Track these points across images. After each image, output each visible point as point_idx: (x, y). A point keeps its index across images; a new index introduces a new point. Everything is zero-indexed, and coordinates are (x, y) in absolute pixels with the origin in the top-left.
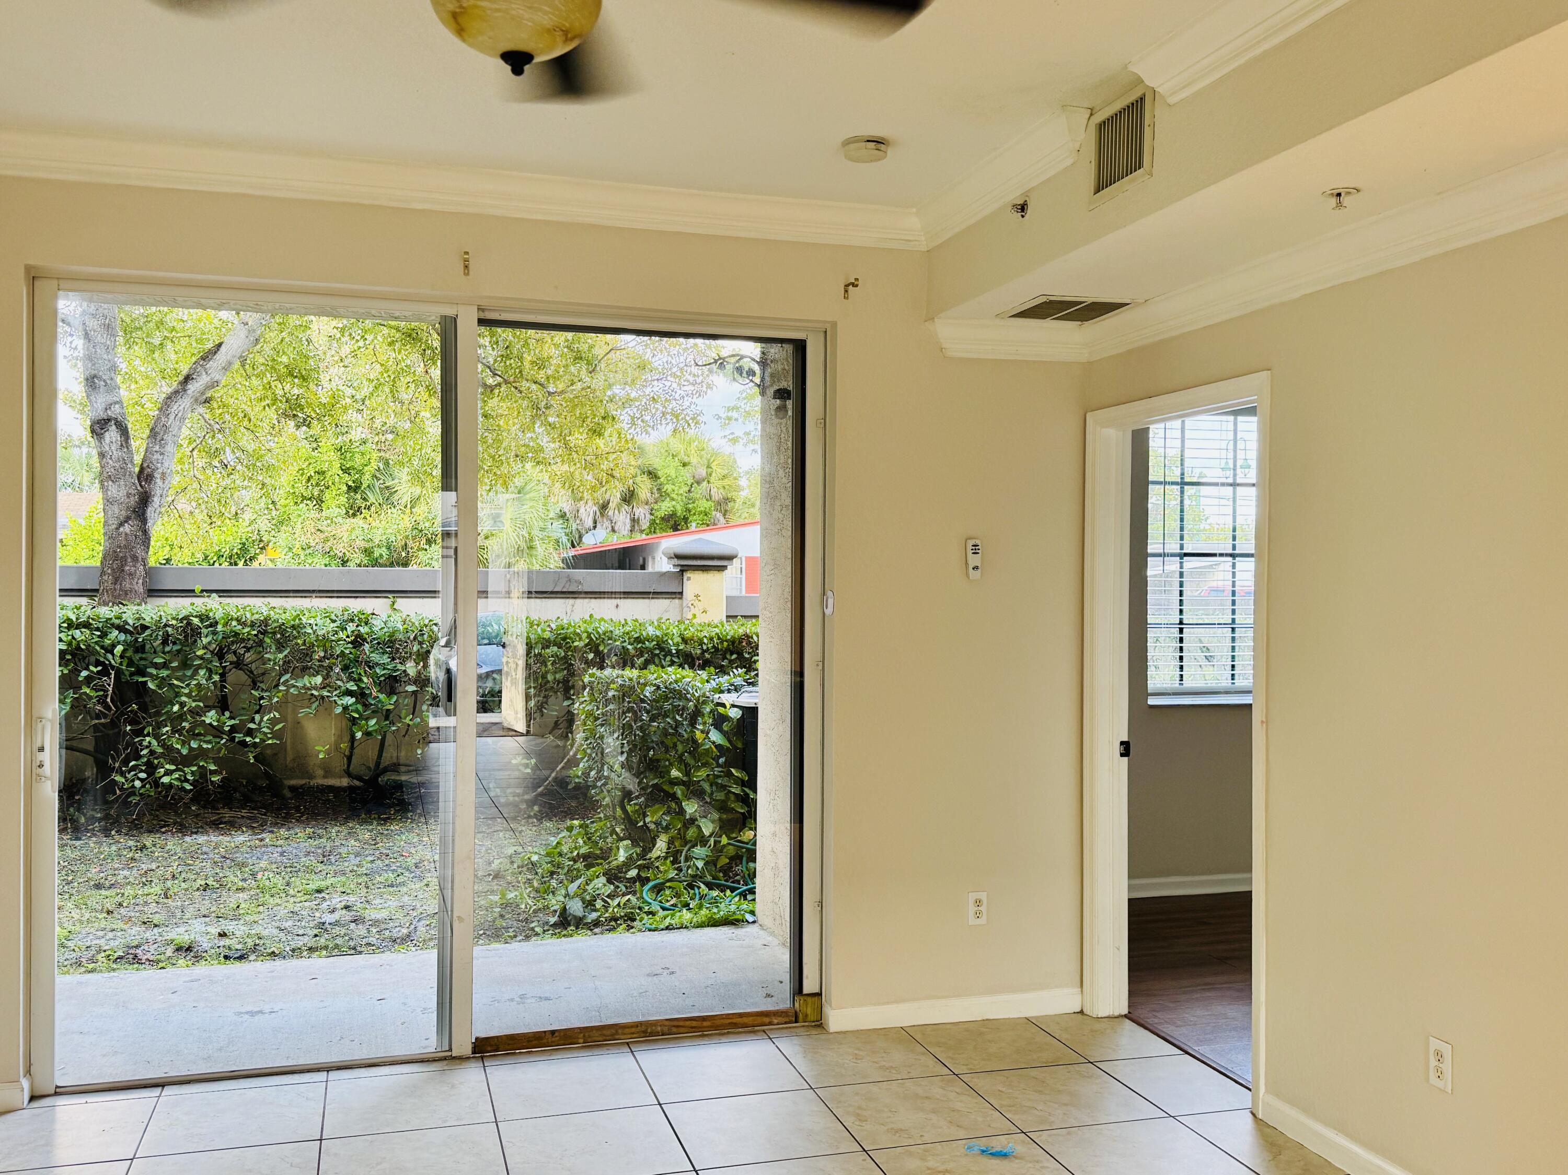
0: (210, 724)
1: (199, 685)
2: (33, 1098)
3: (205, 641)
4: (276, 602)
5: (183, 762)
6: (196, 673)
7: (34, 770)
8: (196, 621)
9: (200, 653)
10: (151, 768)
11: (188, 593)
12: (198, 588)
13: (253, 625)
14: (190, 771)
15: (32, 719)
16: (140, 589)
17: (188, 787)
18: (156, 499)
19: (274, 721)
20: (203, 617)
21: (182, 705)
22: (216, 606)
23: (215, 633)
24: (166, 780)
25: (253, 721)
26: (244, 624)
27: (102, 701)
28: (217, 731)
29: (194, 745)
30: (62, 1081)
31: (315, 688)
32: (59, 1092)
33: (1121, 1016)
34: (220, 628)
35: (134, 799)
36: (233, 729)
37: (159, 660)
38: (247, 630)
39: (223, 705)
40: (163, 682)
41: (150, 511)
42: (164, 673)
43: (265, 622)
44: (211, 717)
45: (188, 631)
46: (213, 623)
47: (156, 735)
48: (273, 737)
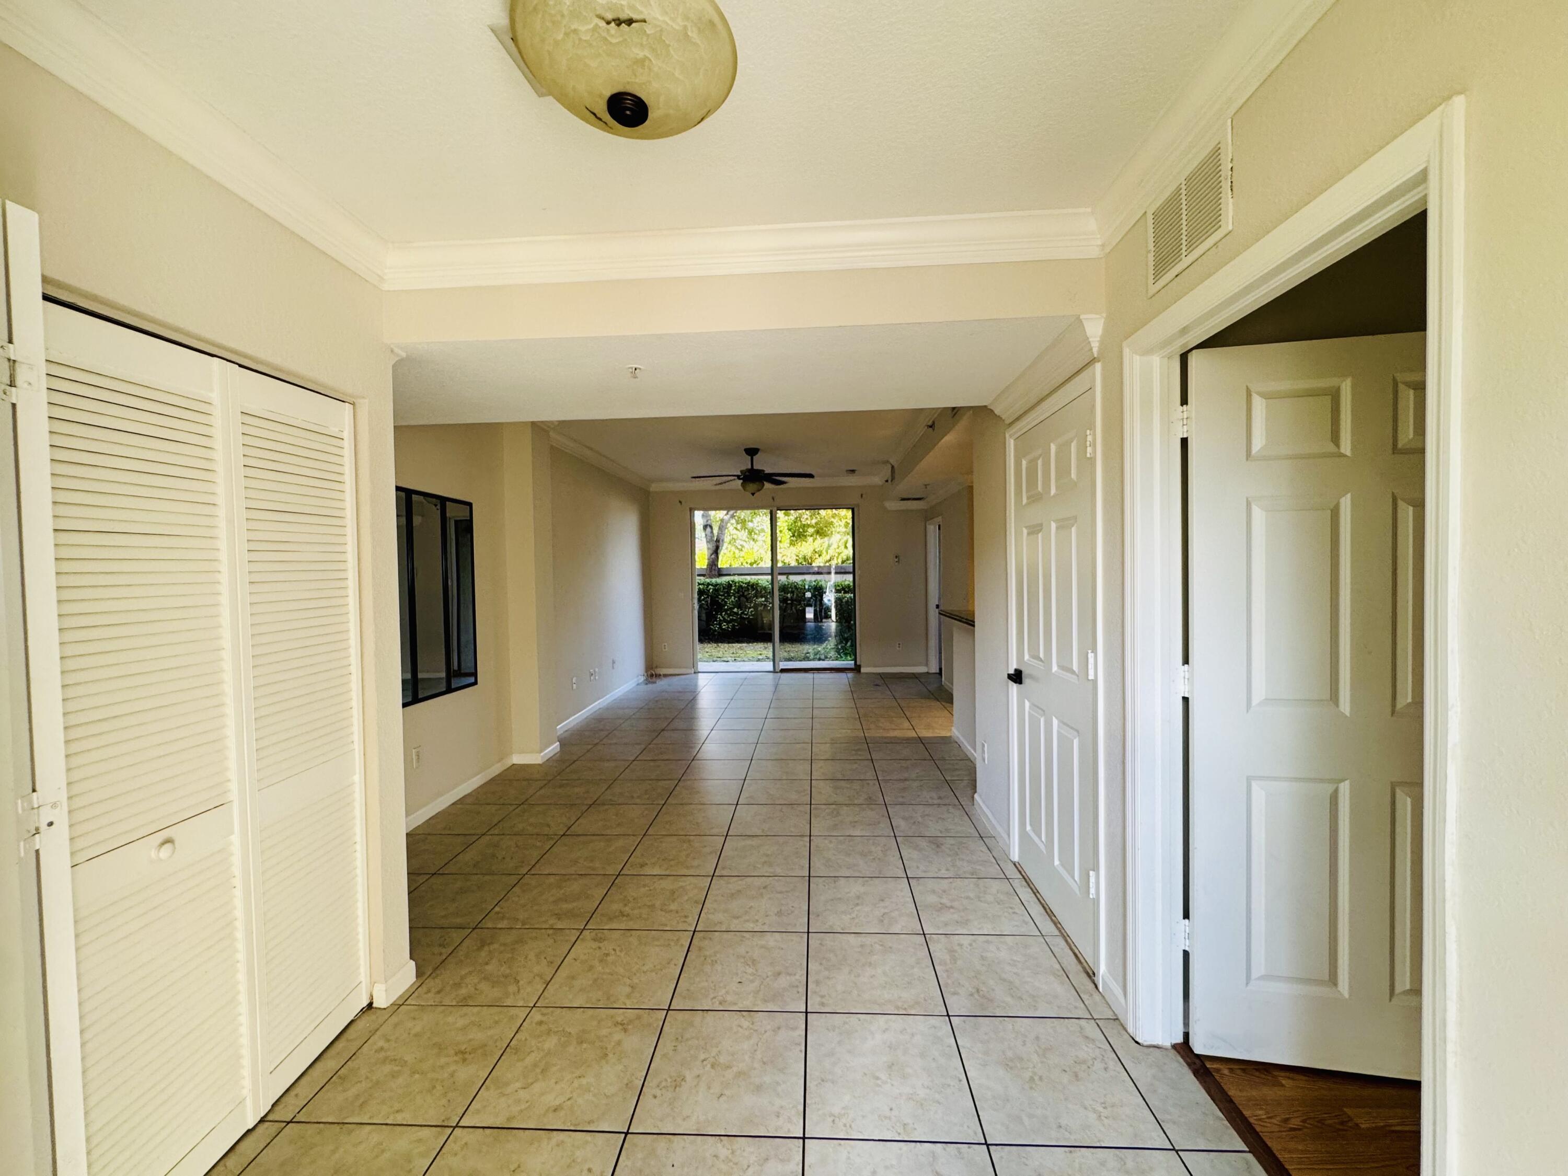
0: (735, 612)
1: (732, 601)
2: (695, 673)
3: (733, 588)
4: (753, 577)
5: (728, 622)
6: (731, 597)
8: (731, 582)
9: (732, 591)
10: (720, 625)
11: (729, 575)
12: (731, 574)
13: (746, 584)
14: (730, 626)
15: (692, 598)
16: (717, 574)
17: (730, 630)
18: (720, 547)
19: (752, 611)
20: (733, 581)
21: (728, 606)
22: (737, 578)
23: (736, 586)
24: (724, 627)
25: (746, 611)
27: (707, 605)
28: (737, 614)
29: (731, 617)
30: (700, 670)
31: (762, 601)
32: (699, 672)
33: (936, 673)
35: (716, 633)
36: (741, 613)
37: (721, 593)
38: (744, 585)
39: (739, 607)
40: (723, 600)
41: (719, 551)
42: (723, 598)
43: (749, 582)
44: (735, 610)
45: (729, 586)
46: (736, 583)
47: (721, 615)
48: (752, 615)
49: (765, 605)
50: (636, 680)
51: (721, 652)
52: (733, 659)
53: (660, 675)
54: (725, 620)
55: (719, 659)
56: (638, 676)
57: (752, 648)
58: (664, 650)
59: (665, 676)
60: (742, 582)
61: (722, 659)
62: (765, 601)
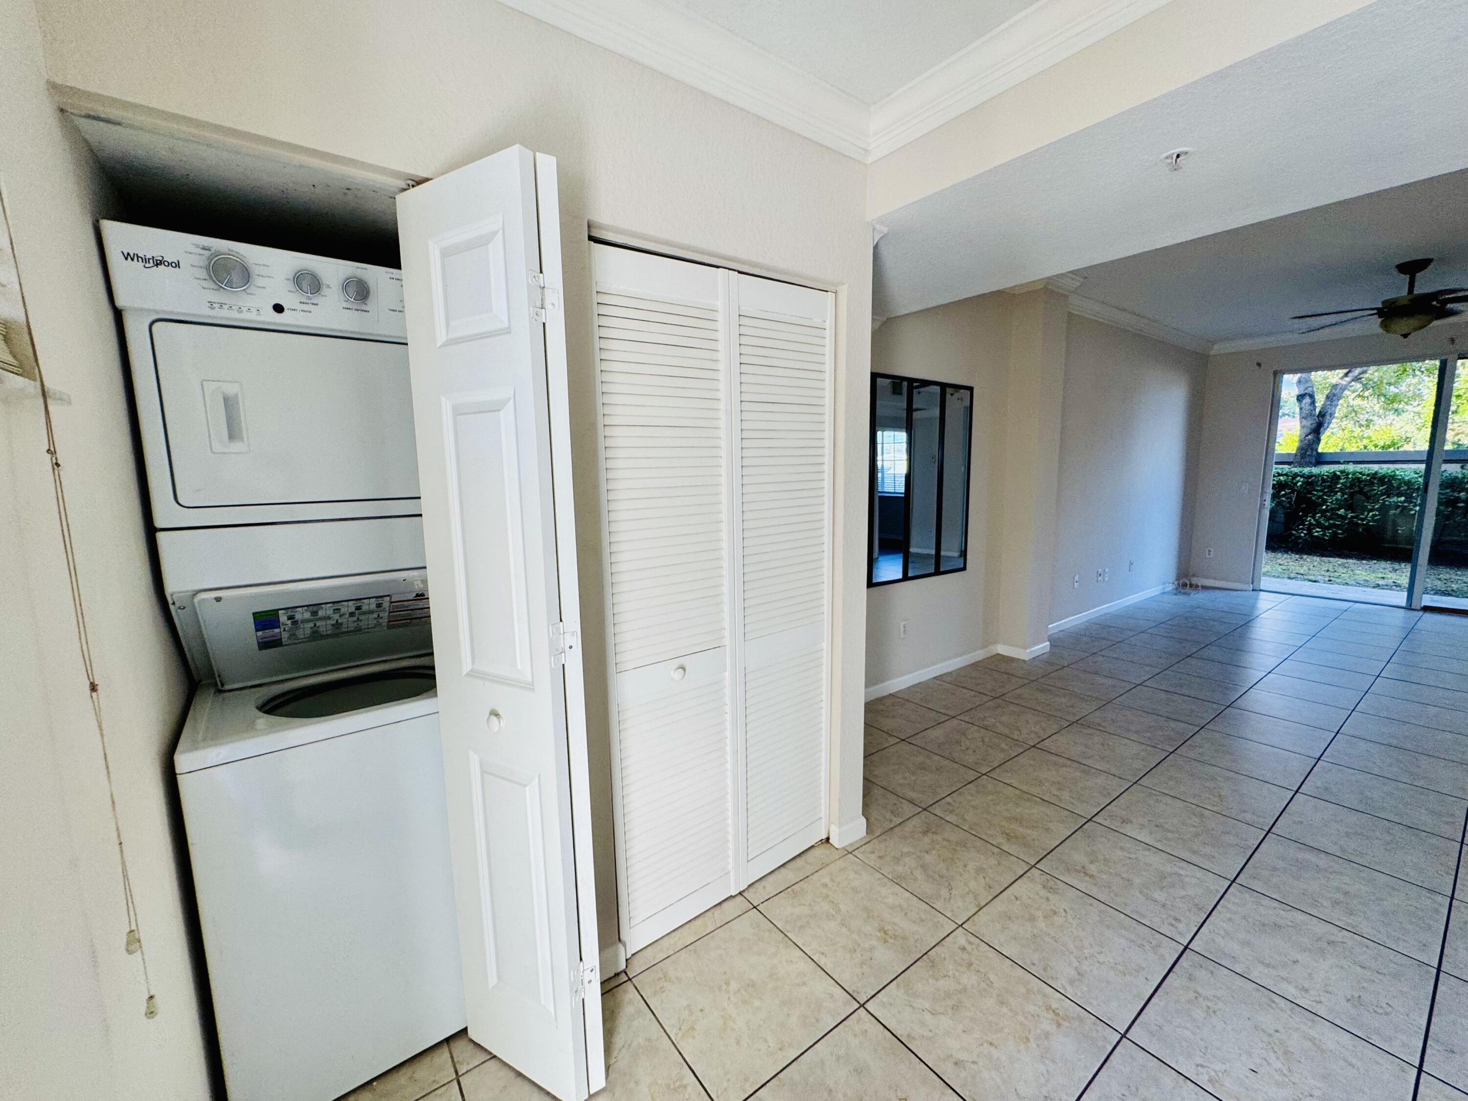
0: (1341, 515)
1: (1337, 499)
2: (1253, 590)
3: (1342, 481)
4: (1385, 466)
5: (1325, 528)
6: (1336, 494)
7: (1262, 506)
8: (1338, 473)
9: (1339, 486)
10: (1310, 530)
11: (1338, 463)
12: (1342, 461)
13: (1368, 475)
14: (1328, 533)
15: (1263, 493)
16: (1314, 461)
17: (1326, 538)
18: (1326, 425)
19: (1375, 515)
20: (1342, 472)
21: (1327, 506)
22: (1351, 468)
23: (1348, 478)
24: (1316, 534)
25: (1363, 514)
26: (1364, 475)
27: (1290, 503)
28: (1344, 517)
29: (1331, 522)
30: (1262, 588)
31: (1401, 502)
32: (1261, 590)
34: (1350, 476)
35: (1300, 541)
36: (1352, 517)
37: (1319, 488)
38: (1364, 477)
39: (1350, 507)
40: (1320, 497)
41: (1322, 429)
42: (1320, 494)
43: (1376, 473)
44: (1342, 512)
45: (1335, 477)
46: (1348, 474)
47: (1313, 517)
48: (1374, 521)
49: (1404, 508)
50: (1162, 587)
51: (1305, 568)
52: (1327, 579)
53: (1197, 586)
54: (1319, 524)
55: (1299, 576)
56: (1164, 583)
57: (1367, 567)
58: (1207, 556)
59: (1205, 588)
60: (1360, 473)
61: (1306, 577)
62: (1405, 501)
